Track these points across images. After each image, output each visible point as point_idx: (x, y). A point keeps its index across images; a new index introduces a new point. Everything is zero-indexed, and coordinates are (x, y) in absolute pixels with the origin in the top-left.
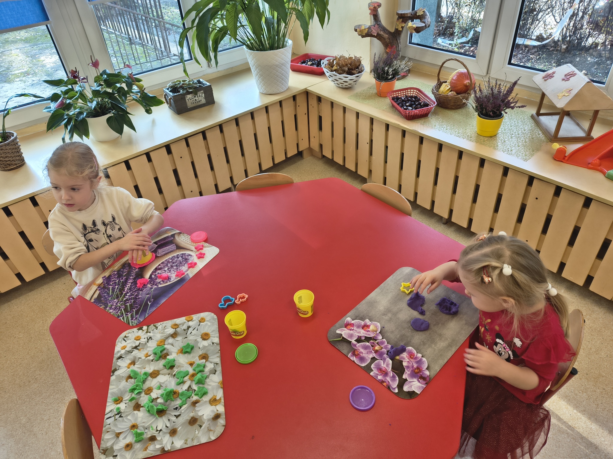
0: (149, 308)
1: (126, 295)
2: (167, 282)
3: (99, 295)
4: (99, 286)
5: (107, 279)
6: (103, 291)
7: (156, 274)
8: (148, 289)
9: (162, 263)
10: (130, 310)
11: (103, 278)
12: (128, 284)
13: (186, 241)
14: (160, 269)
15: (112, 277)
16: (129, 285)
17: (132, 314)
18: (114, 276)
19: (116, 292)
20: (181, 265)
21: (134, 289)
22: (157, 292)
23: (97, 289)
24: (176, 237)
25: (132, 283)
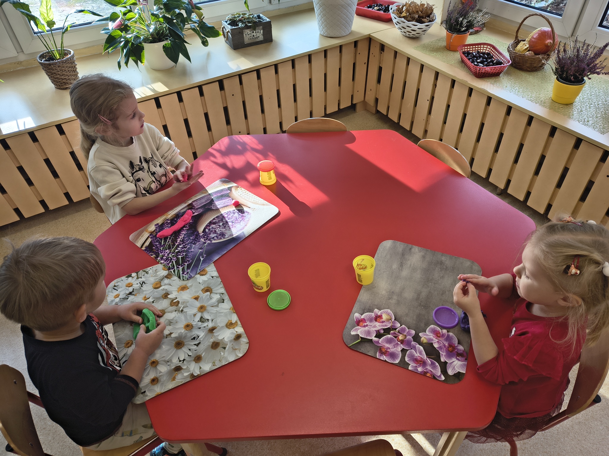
0: (202, 264)
1: (178, 246)
2: (221, 239)
3: (151, 243)
4: (151, 233)
5: (160, 227)
6: (155, 240)
7: (210, 228)
8: (201, 243)
9: (217, 217)
10: (182, 264)
11: (155, 225)
12: (181, 235)
13: (243, 196)
14: (214, 223)
15: (165, 225)
16: (182, 237)
17: (183, 268)
18: (167, 225)
19: (169, 242)
20: (236, 221)
21: (187, 242)
22: (209, 248)
23: (148, 237)
24: (233, 189)
25: (185, 235)
